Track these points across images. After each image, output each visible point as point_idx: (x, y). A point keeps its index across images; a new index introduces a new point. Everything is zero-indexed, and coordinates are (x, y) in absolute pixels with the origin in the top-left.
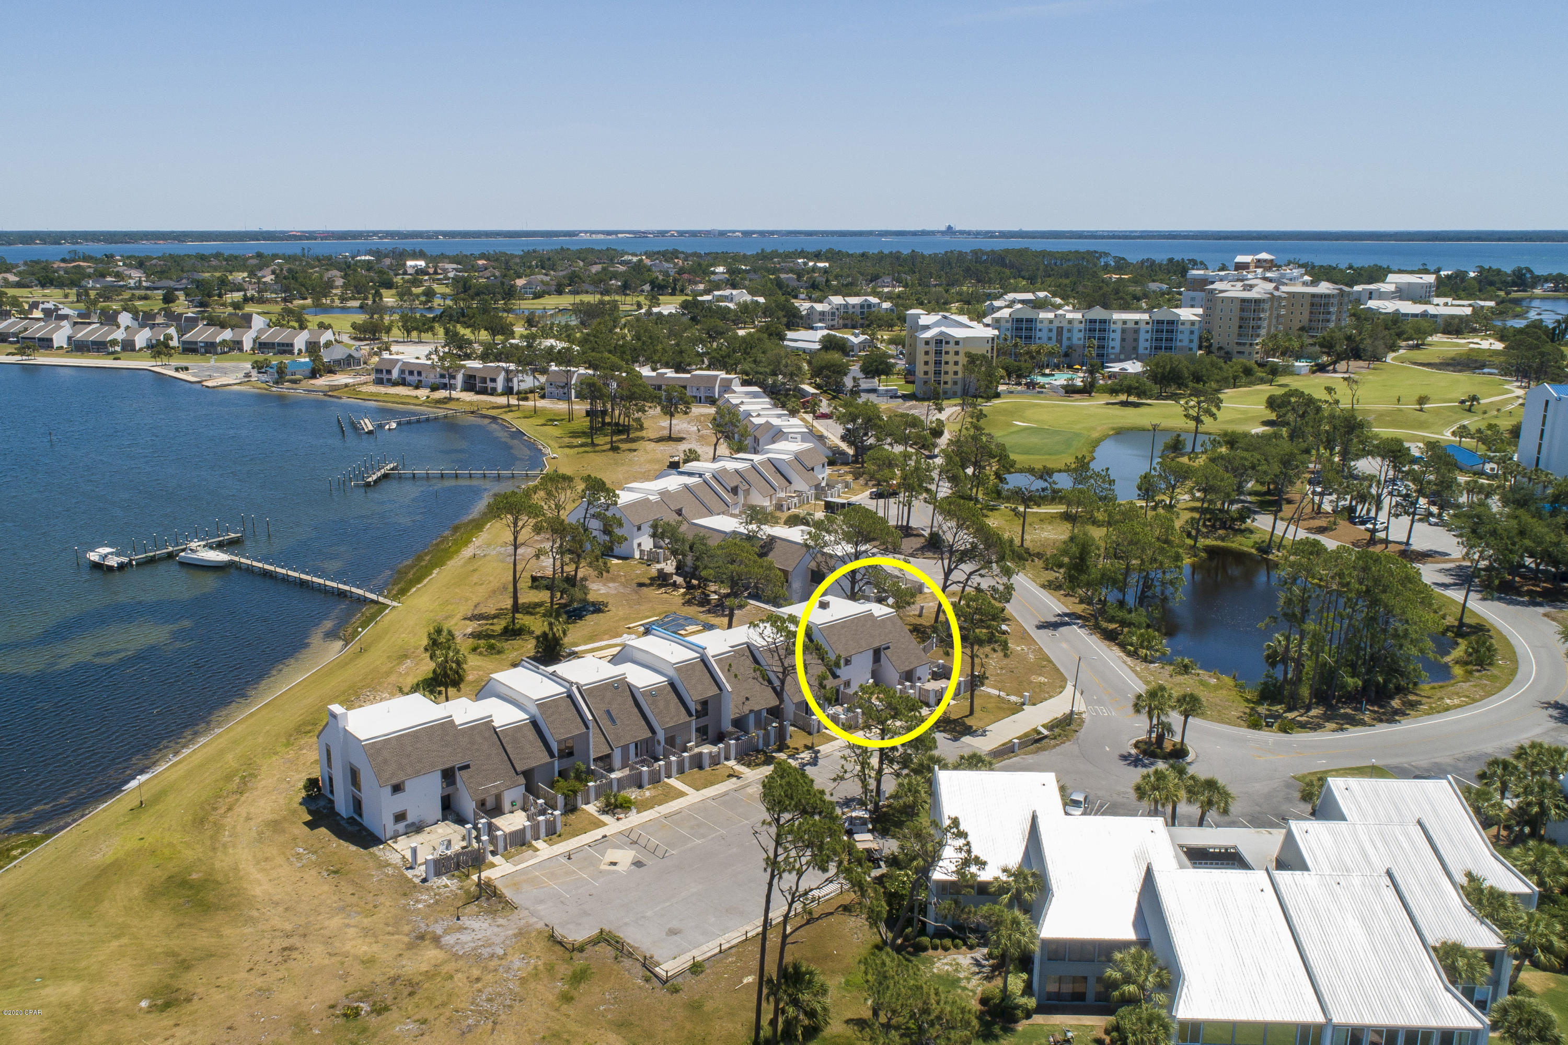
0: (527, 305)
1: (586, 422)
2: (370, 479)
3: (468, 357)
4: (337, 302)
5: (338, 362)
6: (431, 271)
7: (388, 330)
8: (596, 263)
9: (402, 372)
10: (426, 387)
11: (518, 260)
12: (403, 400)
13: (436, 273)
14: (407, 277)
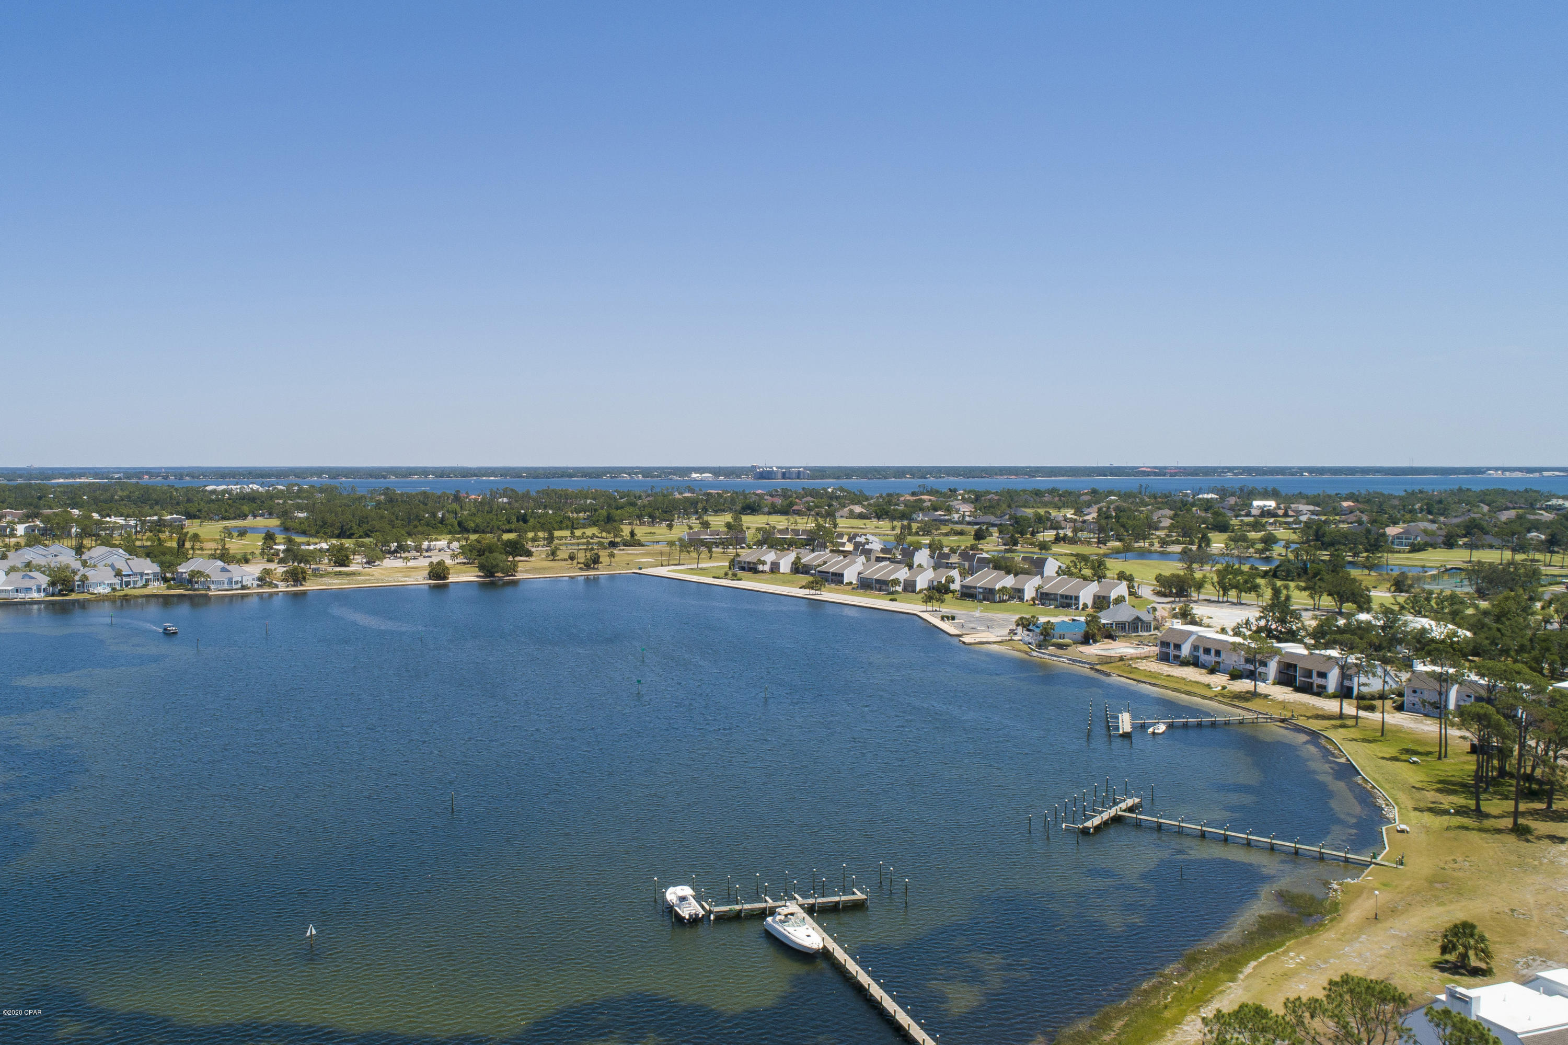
0: (1399, 560)
1: (1470, 764)
2: (1088, 824)
3: (1292, 636)
4: (1157, 546)
5: (1122, 626)
6: (1281, 512)
7: (1199, 586)
8: (1507, 509)
9: (1195, 648)
10: (1224, 672)
11: (1396, 502)
12: (1188, 688)
13: (1286, 515)
14: (1246, 519)
